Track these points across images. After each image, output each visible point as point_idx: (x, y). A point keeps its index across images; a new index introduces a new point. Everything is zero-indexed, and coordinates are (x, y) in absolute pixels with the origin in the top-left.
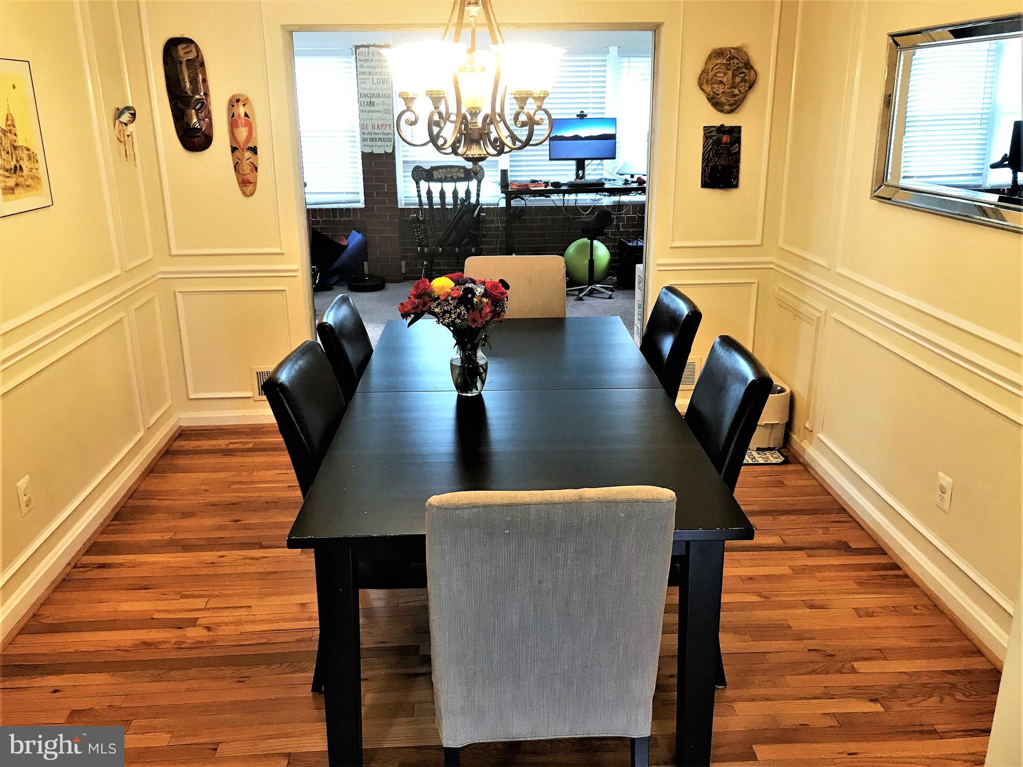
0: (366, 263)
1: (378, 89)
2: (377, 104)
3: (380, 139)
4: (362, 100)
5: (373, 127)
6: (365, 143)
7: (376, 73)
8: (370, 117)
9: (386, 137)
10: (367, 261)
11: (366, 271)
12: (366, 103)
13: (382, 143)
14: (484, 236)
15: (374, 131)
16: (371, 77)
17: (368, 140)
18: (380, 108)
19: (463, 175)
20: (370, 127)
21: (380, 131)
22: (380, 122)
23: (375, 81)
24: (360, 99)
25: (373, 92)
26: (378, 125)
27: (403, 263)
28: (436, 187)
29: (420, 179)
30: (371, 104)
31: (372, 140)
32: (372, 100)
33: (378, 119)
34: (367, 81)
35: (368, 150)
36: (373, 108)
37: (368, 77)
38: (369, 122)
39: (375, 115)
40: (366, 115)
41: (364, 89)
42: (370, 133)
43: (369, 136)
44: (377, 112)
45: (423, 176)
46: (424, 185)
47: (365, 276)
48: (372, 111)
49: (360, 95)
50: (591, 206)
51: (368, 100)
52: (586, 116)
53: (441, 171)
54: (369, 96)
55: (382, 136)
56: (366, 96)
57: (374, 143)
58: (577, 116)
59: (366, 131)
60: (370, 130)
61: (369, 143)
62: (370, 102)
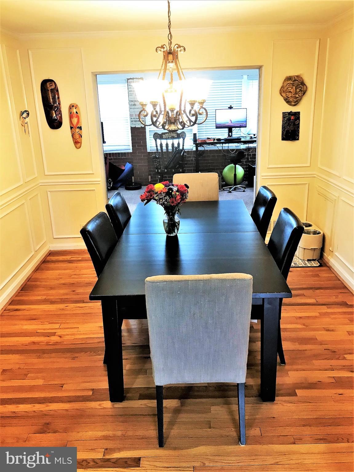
0: (133, 177)
2: (137, 105)
4: (131, 103)
5: (136, 115)
6: (132, 123)
8: (134, 111)
10: (134, 176)
11: (133, 181)
12: (132, 105)
14: (186, 164)
15: (136, 117)
19: (176, 136)
20: (134, 115)
23: (136, 95)
24: (130, 103)
25: (135, 99)
27: (150, 177)
28: (164, 142)
29: (157, 138)
30: (134, 105)
33: (138, 112)
34: (133, 95)
35: (133, 126)
36: (135, 107)
37: (133, 93)
38: (134, 113)
39: (136, 110)
40: (132, 110)
41: (131, 98)
43: (134, 120)
44: (138, 108)
45: (158, 137)
46: (159, 141)
47: (133, 183)
48: (135, 108)
49: (130, 101)
50: (235, 149)
51: (133, 103)
52: (233, 108)
53: (166, 134)
54: (134, 101)
56: (132, 101)
57: (136, 123)
58: (229, 108)
59: (132, 117)
60: (134, 117)
61: (134, 123)
62: (134, 104)
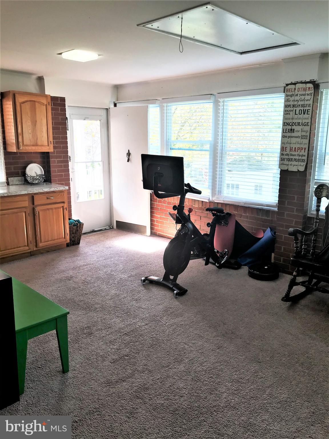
0: (273, 255)
1: (299, 119)
2: (297, 131)
3: (295, 159)
4: (285, 127)
5: (291, 149)
6: (283, 162)
7: (299, 105)
8: (289, 142)
9: (300, 158)
12: (287, 130)
13: (297, 163)
15: (291, 153)
16: (295, 109)
17: (286, 160)
18: (299, 134)
20: (288, 150)
21: (296, 153)
22: (297, 146)
23: (297, 112)
25: (294, 121)
26: (295, 148)
29: (321, 195)
30: (292, 131)
31: (289, 160)
32: (293, 127)
33: (295, 144)
34: (291, 113)
35: (285, 168)
36: (293, 134)
37: (292, 109)
38: (288, 146)
39: (294, 140)
40: (286, 140)
41: (288, 119)
42: (287, 155)
43: (287, 157)
44: (296, 137)
45: (324, 193)
48: (292, 137)
49: (284, 124)
51: (290, 127)
54: (291, 124)
55: (297, 158)
56: (288, 124)
57: (290, 163)
59: (285, 153)
60: (288, 152)
61: (286, 162)
62: (291, 129)
